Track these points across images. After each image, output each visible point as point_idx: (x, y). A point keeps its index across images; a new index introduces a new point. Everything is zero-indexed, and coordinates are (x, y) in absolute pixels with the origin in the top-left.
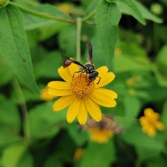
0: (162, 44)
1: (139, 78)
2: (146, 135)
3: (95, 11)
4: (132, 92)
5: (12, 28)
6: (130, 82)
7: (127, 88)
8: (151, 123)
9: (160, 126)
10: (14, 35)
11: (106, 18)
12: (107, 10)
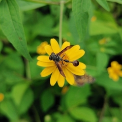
1: (108, 39)
2: (112, 80)
5: (11, 15)
8: (115, 72)
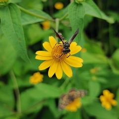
0: (115, 49)
3: (68, 13)
4: (94, 78)
6: (93, 71)
7: (91, 75)
9: (114, 103)
10: (13, 23)
11: (76, 14)
12: (77, 8)
